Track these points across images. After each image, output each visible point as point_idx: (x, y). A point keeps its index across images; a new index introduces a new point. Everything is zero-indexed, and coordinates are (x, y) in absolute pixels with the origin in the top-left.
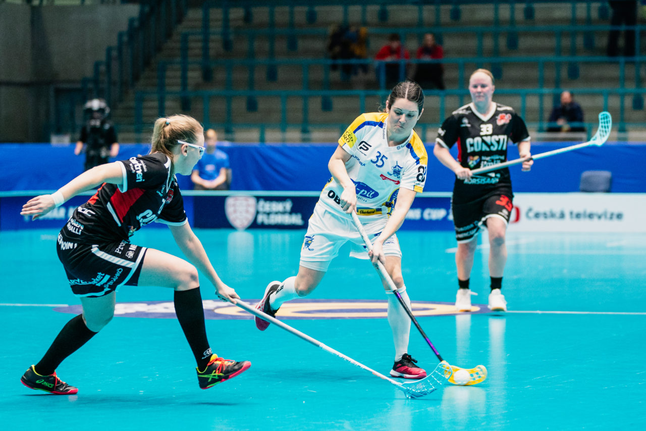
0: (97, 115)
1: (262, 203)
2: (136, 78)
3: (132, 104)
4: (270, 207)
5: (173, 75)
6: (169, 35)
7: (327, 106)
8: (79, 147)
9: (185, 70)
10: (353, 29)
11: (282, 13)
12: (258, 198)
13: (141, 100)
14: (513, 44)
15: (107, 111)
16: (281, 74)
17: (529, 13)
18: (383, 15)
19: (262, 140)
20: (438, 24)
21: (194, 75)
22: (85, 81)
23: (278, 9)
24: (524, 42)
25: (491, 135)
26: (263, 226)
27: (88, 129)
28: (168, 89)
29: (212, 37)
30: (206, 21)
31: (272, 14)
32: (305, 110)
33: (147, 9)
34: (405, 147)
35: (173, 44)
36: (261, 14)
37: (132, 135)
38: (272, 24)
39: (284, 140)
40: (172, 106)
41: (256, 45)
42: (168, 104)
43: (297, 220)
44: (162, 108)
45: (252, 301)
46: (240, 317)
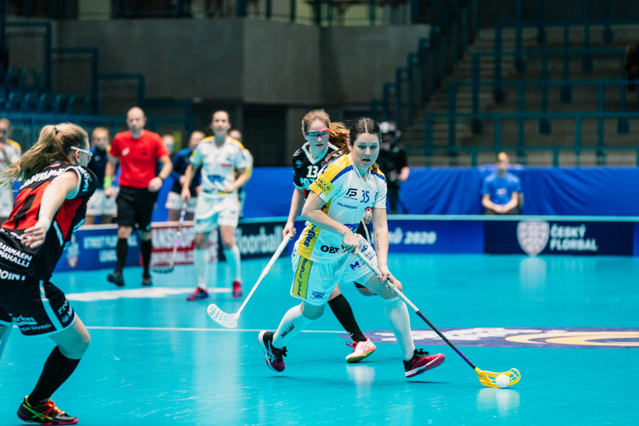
0: (386, 138)
1: (554, 228)
2: (426, 100)
3: (423, 127)
4: (563, 232)
5: (464, 96)
6: (460, 56)
7: (623, 128)
9: (476, 92)
11: (577, 33)
12: (551, 223)
13: (431, 122)
15: (398, 134)
16: (576, 96)
19: (556, 163)
21: (486, 97)
22: (374, 103)
23: (572, 28)
26: (556, 252)
28: (459, 111)
29: (505, 58)
30: (498, 41)
31: (566, 33)
32: (601, 133)
33: (438, 30)
35: (465, 65)
36: (555, 33)
37: (423, 159)
38: (567, 44)
39: (578, 163)
40: (462, 129)
41: (550, 66)
42: (459, 126)
43: (591, 245)
44: (452, 131)
45: (544, 329)
46: (532, 345)
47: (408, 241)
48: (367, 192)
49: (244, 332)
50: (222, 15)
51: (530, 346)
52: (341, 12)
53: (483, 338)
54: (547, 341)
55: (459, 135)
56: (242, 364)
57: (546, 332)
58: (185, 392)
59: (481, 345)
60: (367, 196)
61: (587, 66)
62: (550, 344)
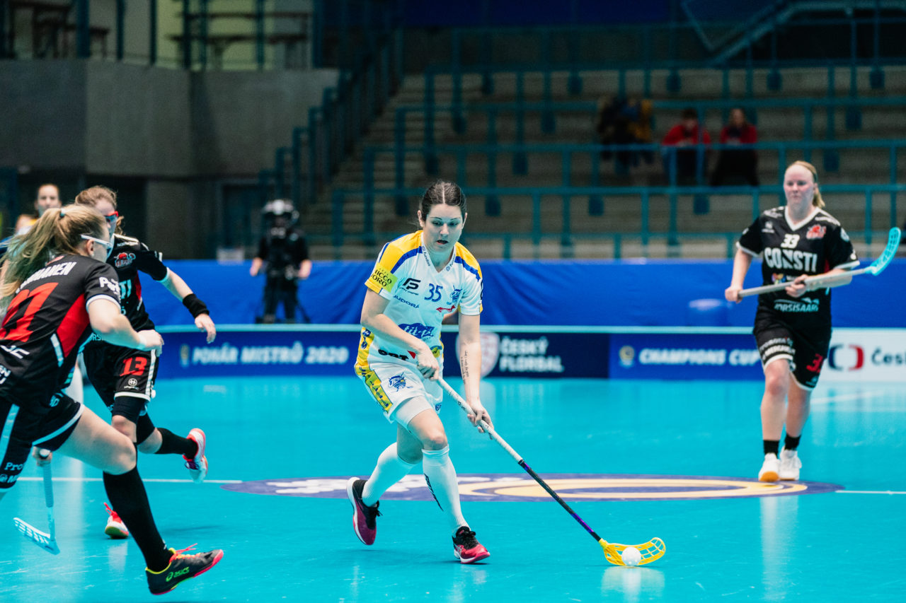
0: (280, 221)
1: (506, 341)
2: (334, 170)
3: (330, 206)
4: (517, 348)
5: (385, 165)
6: (378, 112)
7: (596, 208)
8: (256, 265)
9: (400, 160)
10: (632, 103)
11: (534, 82)
12: (501, 335)
13: (341, 201)
14: (854, 123)
15: (296, 216)
16: (534, 166)
17: (877, 80)
18: (674, 83)
19: (507, 255)
20: (750, 95)
21: (414, 167)
22: (264, 175)
23: (528, 76)
24: (869, 121)
25: (794, 250)
26: (509, 374)
27: (269, 241)
28: (378, 185)
29: (439, 114)
30: (430, 91)
31: (520, 81)
32: (566, 215)
33: (349, 76)
34: (455, 263)
35: (385, 124)
36: (505, 82)
37: (329, 249)
38: (521, 96)
39: (536, 256)
40: (383, 209)
41: (499, 125)
42: (378, 206)
43: (554, 364)
44: (369, 212)
45: (493, 477)
46: (476, 498)
47: (310, 360)
48: (438, 287)
49: (90, 482)
50: (56, 55)
51: (474, 498)
52: (219, 52)
53: (411, 489)
54: (497, 492)
55: (378, 218)
56: (88, 525)
57: (495, 479)
58: (10, 562)
59: (409, 499)
60: (437, 292)
61: (548, 126)
62: (501, 496)
